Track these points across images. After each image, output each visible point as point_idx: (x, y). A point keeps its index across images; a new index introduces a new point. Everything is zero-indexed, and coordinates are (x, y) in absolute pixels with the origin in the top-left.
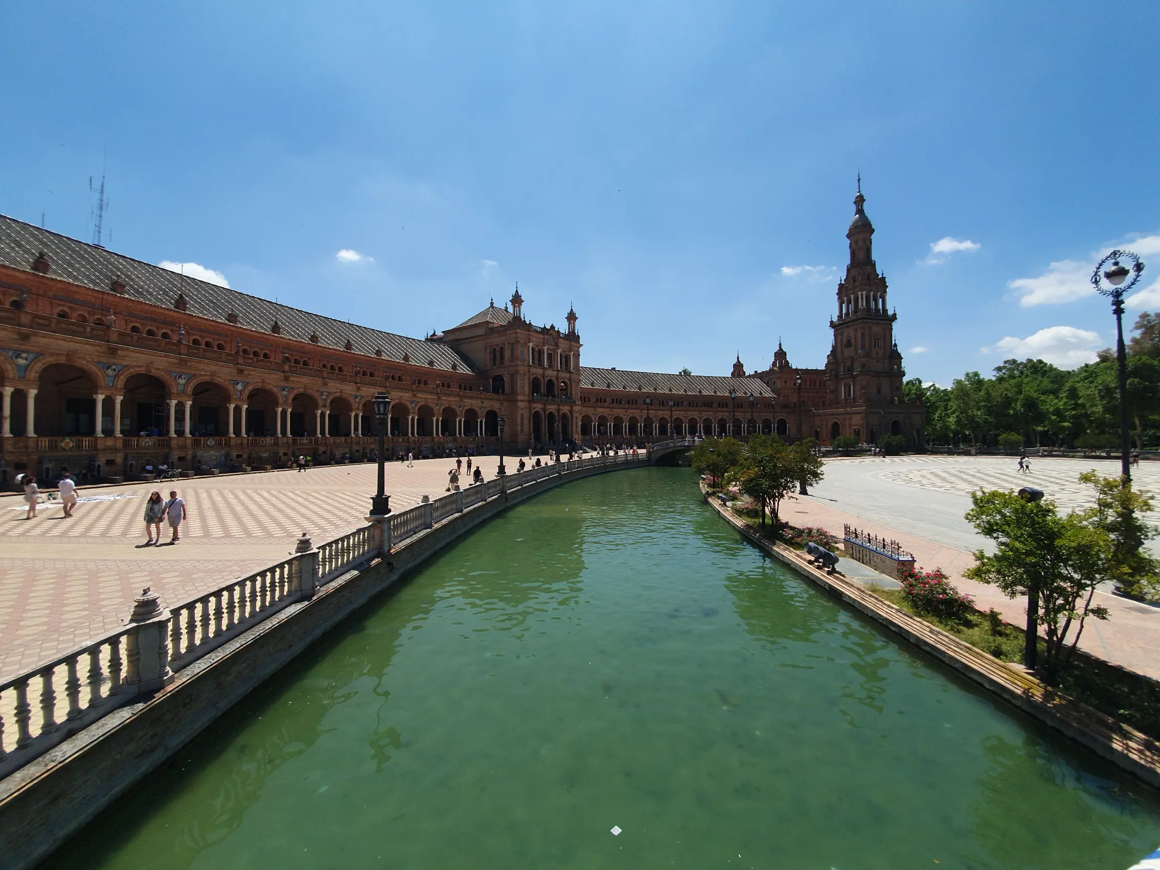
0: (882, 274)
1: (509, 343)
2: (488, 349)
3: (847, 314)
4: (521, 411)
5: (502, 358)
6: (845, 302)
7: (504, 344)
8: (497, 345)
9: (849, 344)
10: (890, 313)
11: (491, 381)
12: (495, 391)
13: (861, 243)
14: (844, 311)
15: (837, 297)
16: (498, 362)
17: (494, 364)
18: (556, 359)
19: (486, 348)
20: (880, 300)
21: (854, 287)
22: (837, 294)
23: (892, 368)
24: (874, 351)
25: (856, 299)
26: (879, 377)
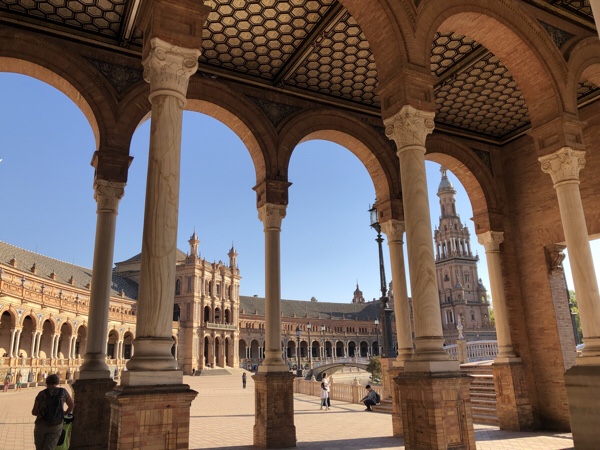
0: (465, 225)
1: (185, 277)
3: (443, 255)
5: (178, 289)
6: (441, 245)
9: (447, 279)
10: (474, 255)
13: (448, 201)
14: (441, 252)
20: (466, 245)
21: (446, 234)
22: (434, 238)
23: (480, 299)
24: (466, 285)
25: (449, 243)
26: (472, 306)
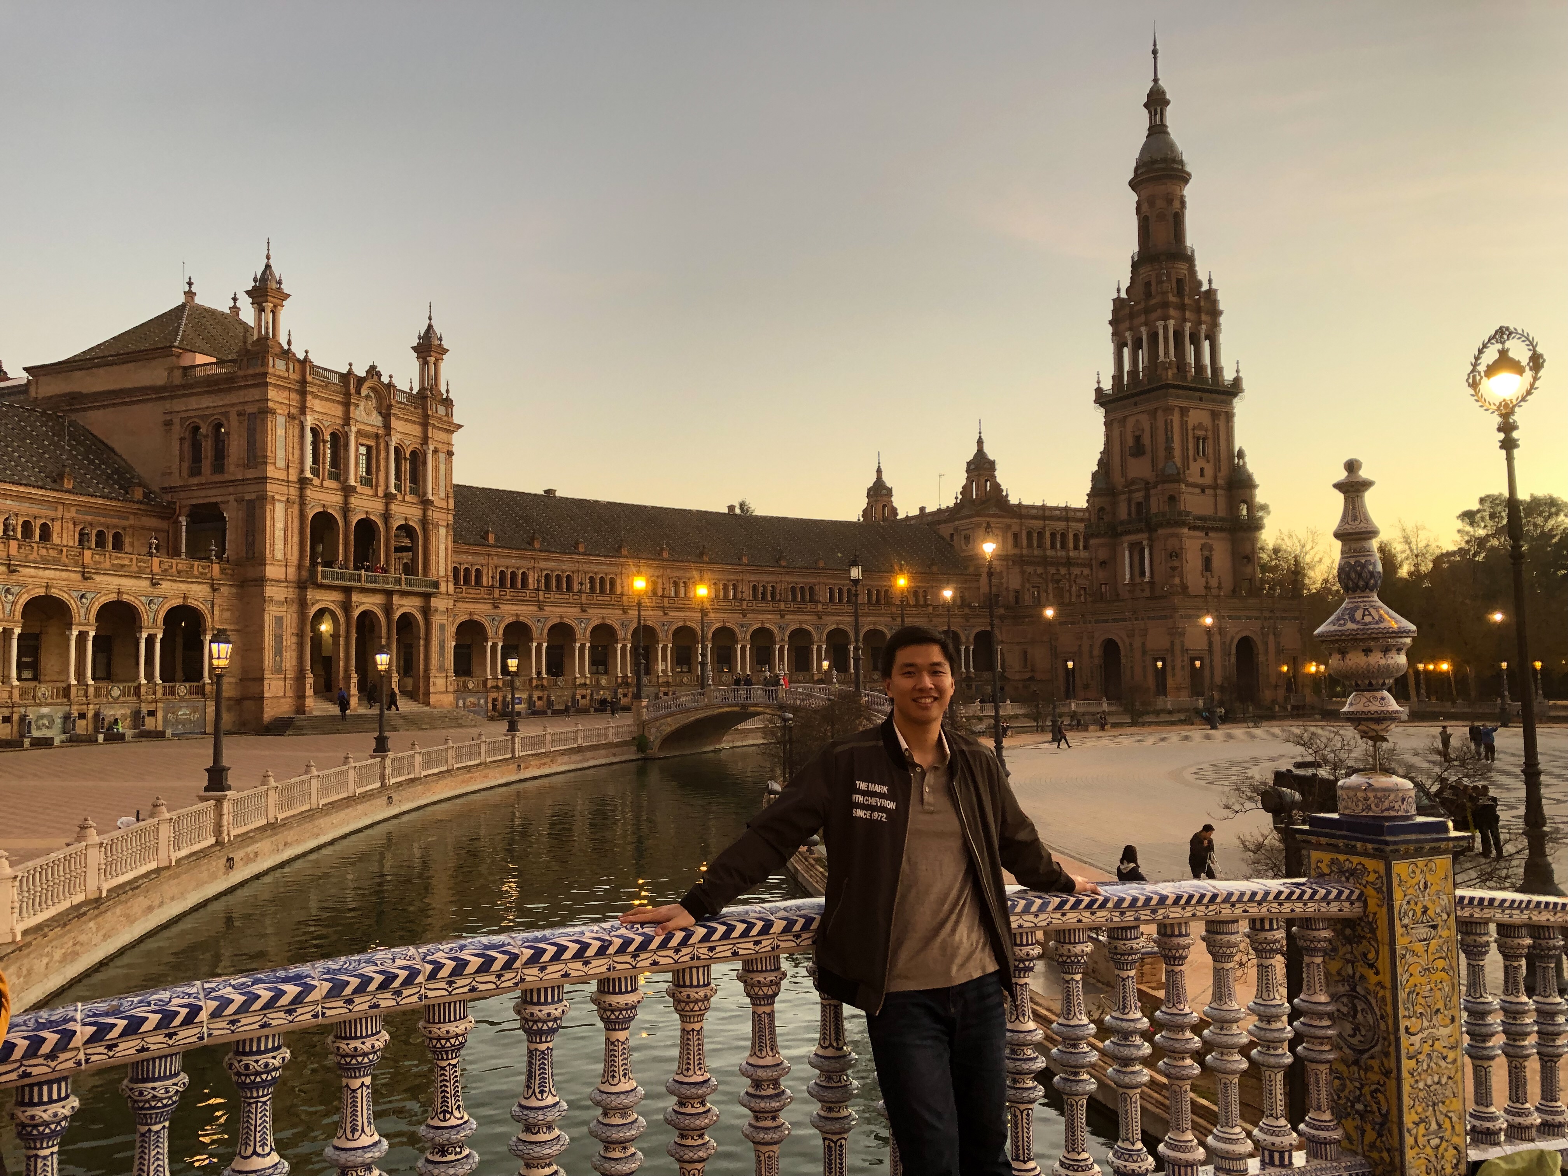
0: (1210, 281)
1: (239, 414)
2: (176, 428)
3: (1134, 372)
4: (271, 613)
5: (220, 455)
6: (1129, 343)
7: (226, 414)
8: (201, 417)
9: (1138, 450)
10: (1228, 375)
11: (183, 521)
12: (196, 552)
13: (1160, 204)
14: (1127, 367)
15: (1110, 329)
16: (206, 465)
17: (195, 471)
18: (382, 463)
19: (168, 424)
20: (1206, 345)
21: (1147, 311)
22: (1111, 323)
23: (1233, 508)
24: (1194, 468)
25: (1153, 337)
26: (1207, 530)
